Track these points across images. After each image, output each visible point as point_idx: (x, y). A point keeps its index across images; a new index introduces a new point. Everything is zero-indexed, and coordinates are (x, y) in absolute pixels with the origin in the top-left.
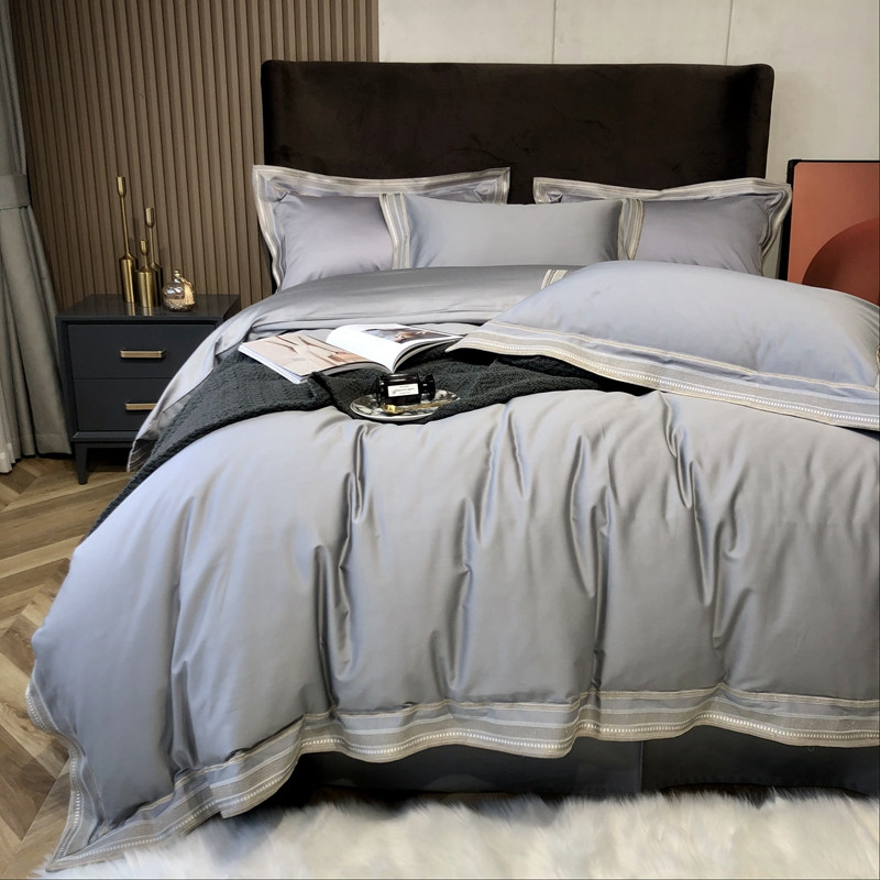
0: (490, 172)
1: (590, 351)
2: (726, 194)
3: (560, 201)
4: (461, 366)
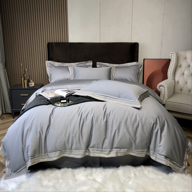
0: (89, 61)
1: (95, 95)
2: (131, 65)
3: (101, 66)
4: (74, 97)
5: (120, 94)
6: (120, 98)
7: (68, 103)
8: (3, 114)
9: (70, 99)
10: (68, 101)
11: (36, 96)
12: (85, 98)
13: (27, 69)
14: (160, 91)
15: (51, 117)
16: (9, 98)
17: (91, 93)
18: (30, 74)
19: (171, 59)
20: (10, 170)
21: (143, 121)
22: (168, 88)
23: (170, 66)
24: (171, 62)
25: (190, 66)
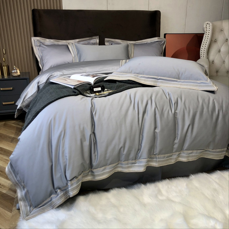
0: (94, 37)
1: (140, 78)
2: (151, 42)
4: (108, 83)
5: (180, 74)
6: (179, 80)
7: (103, 92)
12: (125, 83)
15: (94, 113)
17: (133, 75)
19: (206, 31)
20: (27, 204)
25: (227, 40)
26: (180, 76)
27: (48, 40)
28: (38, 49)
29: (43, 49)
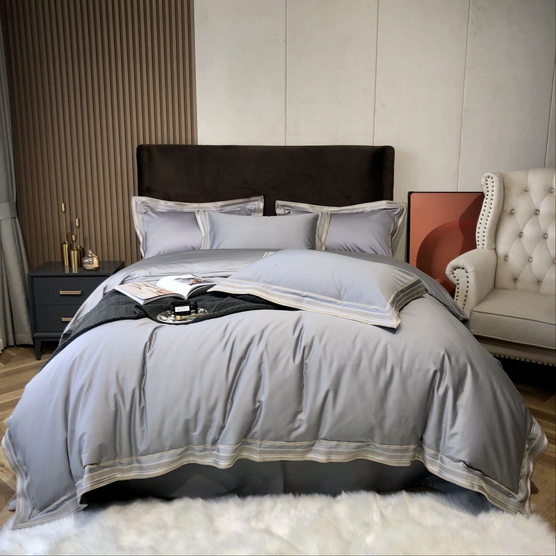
0: (253, 198)
1: (271, 292)
2: (373, 209)
3: (289, 213)
4: (213, 298)
5: (341, 289)
6: (340, 302)
7: (194, 314)
8: (7, 346)
9: (199, 304)
10: (195, 308)
11: (104, 294)
12: (243, 299)
13: (79, 220)
14: (456, 282)
15: (148, 354)
16: (27, 301)
17: (259, 286)
18: (87, 234)
19: (486, 193)
20: (29, 504)
21: (405, 365)
22: (477, 273)
23: (482, 212)
24: (485, 200)
25: (538, 212)
26: (342, 293)
27: (162, 202)
28: (142, 219)
29: (149, 219)
